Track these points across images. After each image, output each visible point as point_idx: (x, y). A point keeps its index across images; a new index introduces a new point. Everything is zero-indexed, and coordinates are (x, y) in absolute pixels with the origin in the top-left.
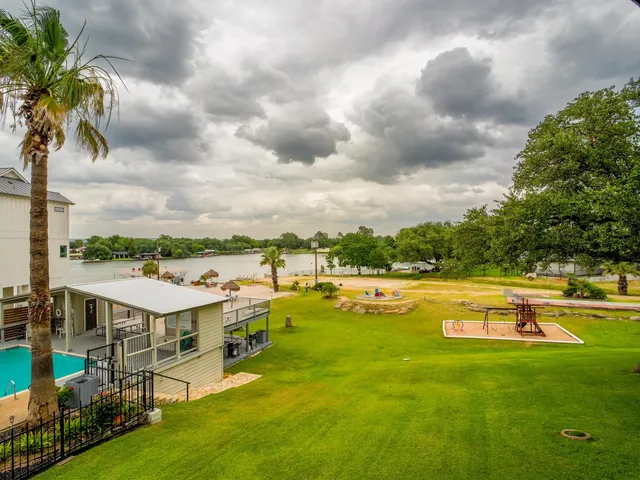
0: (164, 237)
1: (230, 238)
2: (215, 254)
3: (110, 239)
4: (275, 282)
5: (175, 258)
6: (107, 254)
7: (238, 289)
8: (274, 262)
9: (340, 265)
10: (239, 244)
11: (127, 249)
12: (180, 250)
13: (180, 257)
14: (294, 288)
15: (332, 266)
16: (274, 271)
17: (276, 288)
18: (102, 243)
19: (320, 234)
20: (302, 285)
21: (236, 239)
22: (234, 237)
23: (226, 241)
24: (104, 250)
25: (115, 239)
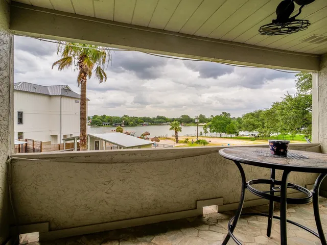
0: (125, 116)
1: (156, 117)
2: (148, 125)
3: (102, 117)
4: (177, 139)
5: (130, 126)
6: (100, 123)
7: (159, 141)
8: (176, 128)
9: (211, 132)
10: (160, 120)
11: (109, 121)
12: (132, 123)
13: (132, 126)
14: (186, 142)
15: (206, 132)
16: (176, 133)
17: (177, 141)
18: (98, 119)
19: (201, 115)
20: (190, 140)
21: (159, 117)
22: (158, 116)
23: (154, 119)
24: (99, 121)
25: (104, 116)
